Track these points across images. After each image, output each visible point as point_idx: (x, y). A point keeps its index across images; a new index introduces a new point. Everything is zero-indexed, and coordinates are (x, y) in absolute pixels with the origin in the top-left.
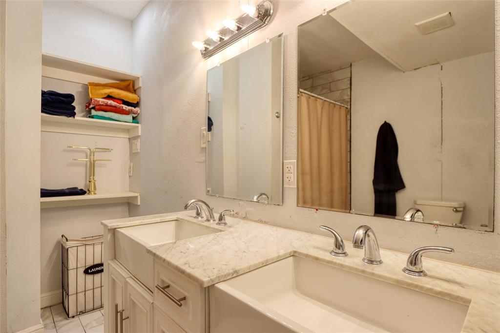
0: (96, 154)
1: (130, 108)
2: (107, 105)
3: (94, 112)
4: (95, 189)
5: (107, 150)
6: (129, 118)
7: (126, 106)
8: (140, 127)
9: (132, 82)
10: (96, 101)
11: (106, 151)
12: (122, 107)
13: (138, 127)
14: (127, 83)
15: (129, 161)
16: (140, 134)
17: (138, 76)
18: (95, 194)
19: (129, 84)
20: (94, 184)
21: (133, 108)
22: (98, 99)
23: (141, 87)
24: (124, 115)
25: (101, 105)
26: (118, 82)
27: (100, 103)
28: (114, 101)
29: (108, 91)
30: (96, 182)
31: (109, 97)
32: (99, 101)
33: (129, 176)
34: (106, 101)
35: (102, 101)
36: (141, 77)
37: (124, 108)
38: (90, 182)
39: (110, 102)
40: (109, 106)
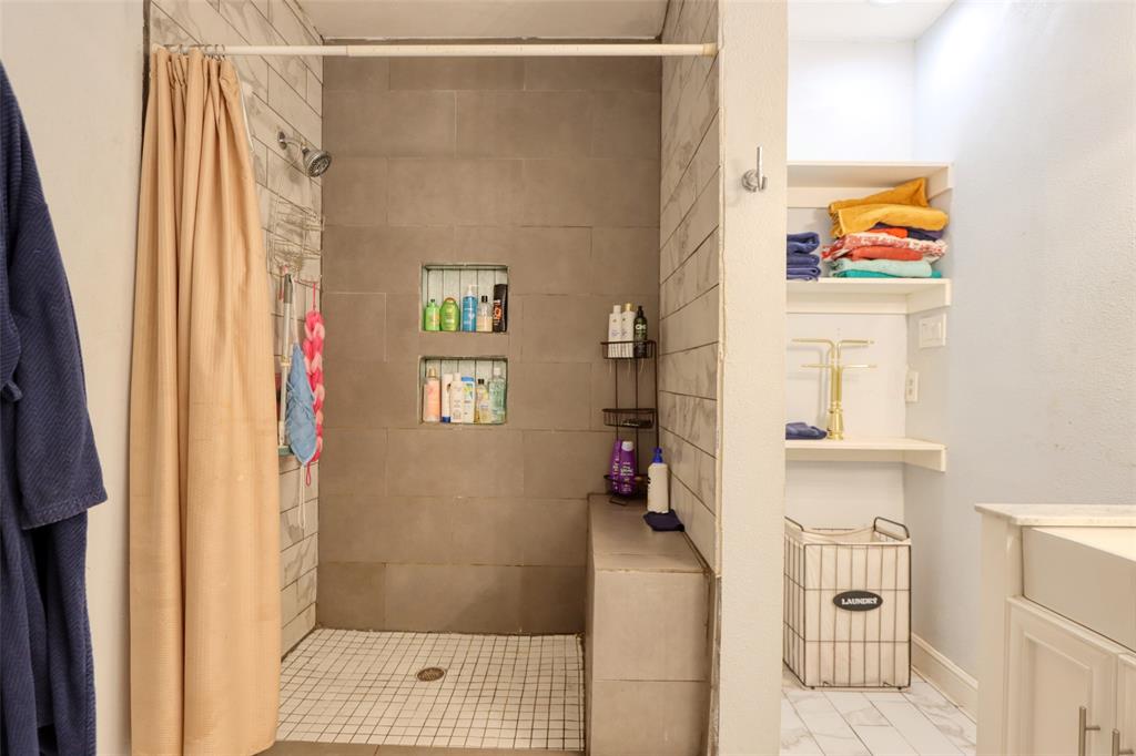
0: (843, 353)
1: (925, 243)
2: (875, 245)
3: (847, 264)
4: (841, 428)
5: (862, 343)
6: (923, 266)
7: (917, 241)
8: (948, 287)
9: (924, 182)
10: (855, 238)
11: (859, 347)
12: (908, 244)
13: (943, 285)
14: (911, 188)
15: (907, 367)
16: (948, 303)
17: (945, 165)
18: (841, 438)
19: (917, 188)
20: (840, 416)
21: (930, 243)
22: (858, 235)
23: (950, 190)
24: (910, 262)
25: (863, 246)
26: (892, 189)
27: (863, 243)
28: (889, 233)
29: (880, 213)
30: (843, 414)
31: (880, 226)
32: (860, 239)
33: (907, 403)
34: (873, 235)
35: (865, 237)
36: (953, 164)
37: (911, 246)
38: (832, 412)
39: (883, 237)
40: (879, 246)
